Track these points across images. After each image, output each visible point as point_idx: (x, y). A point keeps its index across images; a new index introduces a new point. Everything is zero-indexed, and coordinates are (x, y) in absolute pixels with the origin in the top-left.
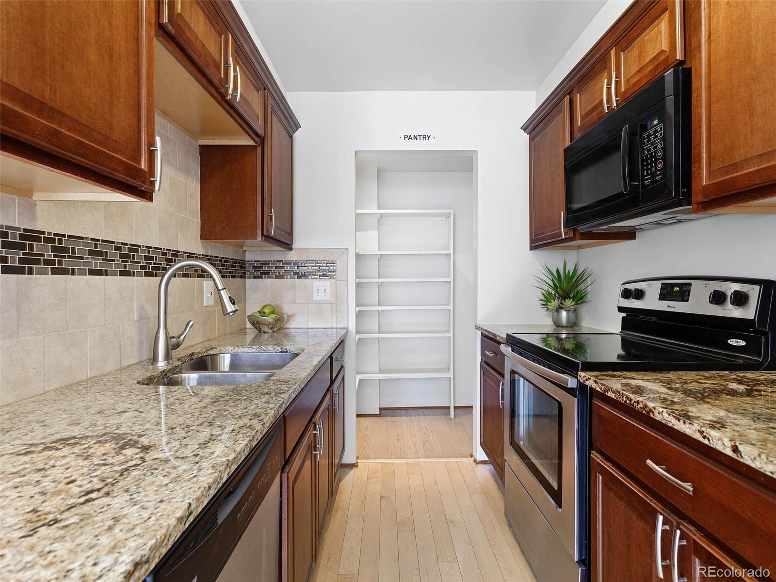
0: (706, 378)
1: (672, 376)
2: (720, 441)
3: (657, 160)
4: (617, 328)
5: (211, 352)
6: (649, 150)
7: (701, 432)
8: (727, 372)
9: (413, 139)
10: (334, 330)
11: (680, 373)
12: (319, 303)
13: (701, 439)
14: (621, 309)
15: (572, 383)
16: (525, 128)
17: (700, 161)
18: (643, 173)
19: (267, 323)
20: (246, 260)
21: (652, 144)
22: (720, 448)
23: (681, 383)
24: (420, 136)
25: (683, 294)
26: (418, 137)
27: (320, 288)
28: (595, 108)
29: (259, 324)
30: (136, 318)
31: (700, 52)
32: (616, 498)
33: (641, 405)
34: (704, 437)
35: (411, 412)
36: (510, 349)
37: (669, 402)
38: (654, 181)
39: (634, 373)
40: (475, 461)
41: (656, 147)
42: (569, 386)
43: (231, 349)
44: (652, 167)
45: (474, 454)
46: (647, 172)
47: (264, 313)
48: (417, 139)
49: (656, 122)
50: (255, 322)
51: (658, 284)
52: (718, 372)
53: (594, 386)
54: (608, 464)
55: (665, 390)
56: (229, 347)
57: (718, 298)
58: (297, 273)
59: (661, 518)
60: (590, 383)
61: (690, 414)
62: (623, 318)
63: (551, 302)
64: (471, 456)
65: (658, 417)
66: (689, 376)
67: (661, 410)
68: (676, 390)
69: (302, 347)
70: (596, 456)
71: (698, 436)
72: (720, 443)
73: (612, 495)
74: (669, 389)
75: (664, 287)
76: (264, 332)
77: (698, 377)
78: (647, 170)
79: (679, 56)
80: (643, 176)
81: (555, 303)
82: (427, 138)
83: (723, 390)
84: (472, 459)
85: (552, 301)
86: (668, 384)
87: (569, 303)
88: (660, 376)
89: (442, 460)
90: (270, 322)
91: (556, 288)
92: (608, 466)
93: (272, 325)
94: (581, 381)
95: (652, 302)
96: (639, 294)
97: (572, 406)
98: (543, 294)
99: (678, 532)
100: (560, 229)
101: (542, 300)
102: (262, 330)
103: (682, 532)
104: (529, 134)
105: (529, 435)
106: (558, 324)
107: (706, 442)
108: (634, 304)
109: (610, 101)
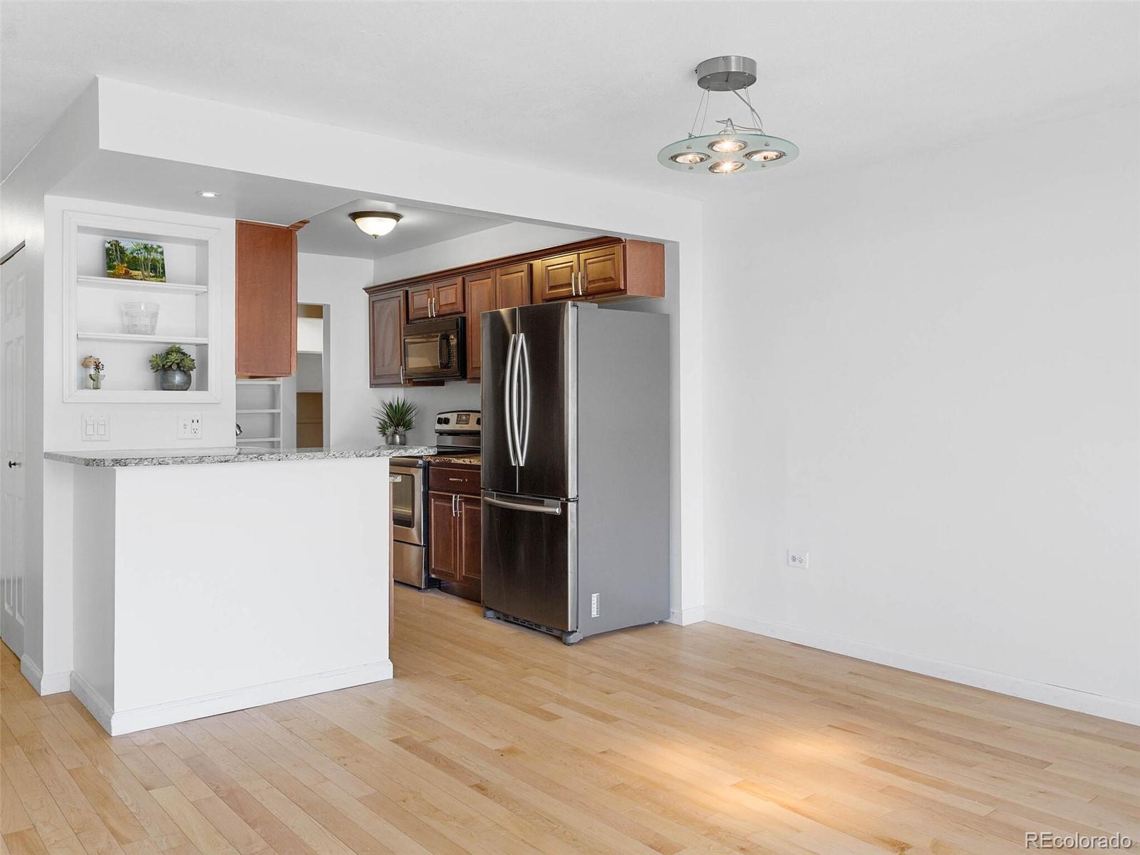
14: (437, 432)
25: (466, 420)
28: (423, 310)
51: (456, 414)
59: (454, 496)
75: (458, 416)
79: (461, 310)
81: (390, 430)
85: (389, 428)
87: (401, 429)
91: (389, 417)
92: (435, 492)
95: (453, 426)
96: (446, 421)
98: (380, 423)
100: (400, 377)
101: (379, 428)
103: (459, 496)
108: (444, 427)
109: (432, 312)
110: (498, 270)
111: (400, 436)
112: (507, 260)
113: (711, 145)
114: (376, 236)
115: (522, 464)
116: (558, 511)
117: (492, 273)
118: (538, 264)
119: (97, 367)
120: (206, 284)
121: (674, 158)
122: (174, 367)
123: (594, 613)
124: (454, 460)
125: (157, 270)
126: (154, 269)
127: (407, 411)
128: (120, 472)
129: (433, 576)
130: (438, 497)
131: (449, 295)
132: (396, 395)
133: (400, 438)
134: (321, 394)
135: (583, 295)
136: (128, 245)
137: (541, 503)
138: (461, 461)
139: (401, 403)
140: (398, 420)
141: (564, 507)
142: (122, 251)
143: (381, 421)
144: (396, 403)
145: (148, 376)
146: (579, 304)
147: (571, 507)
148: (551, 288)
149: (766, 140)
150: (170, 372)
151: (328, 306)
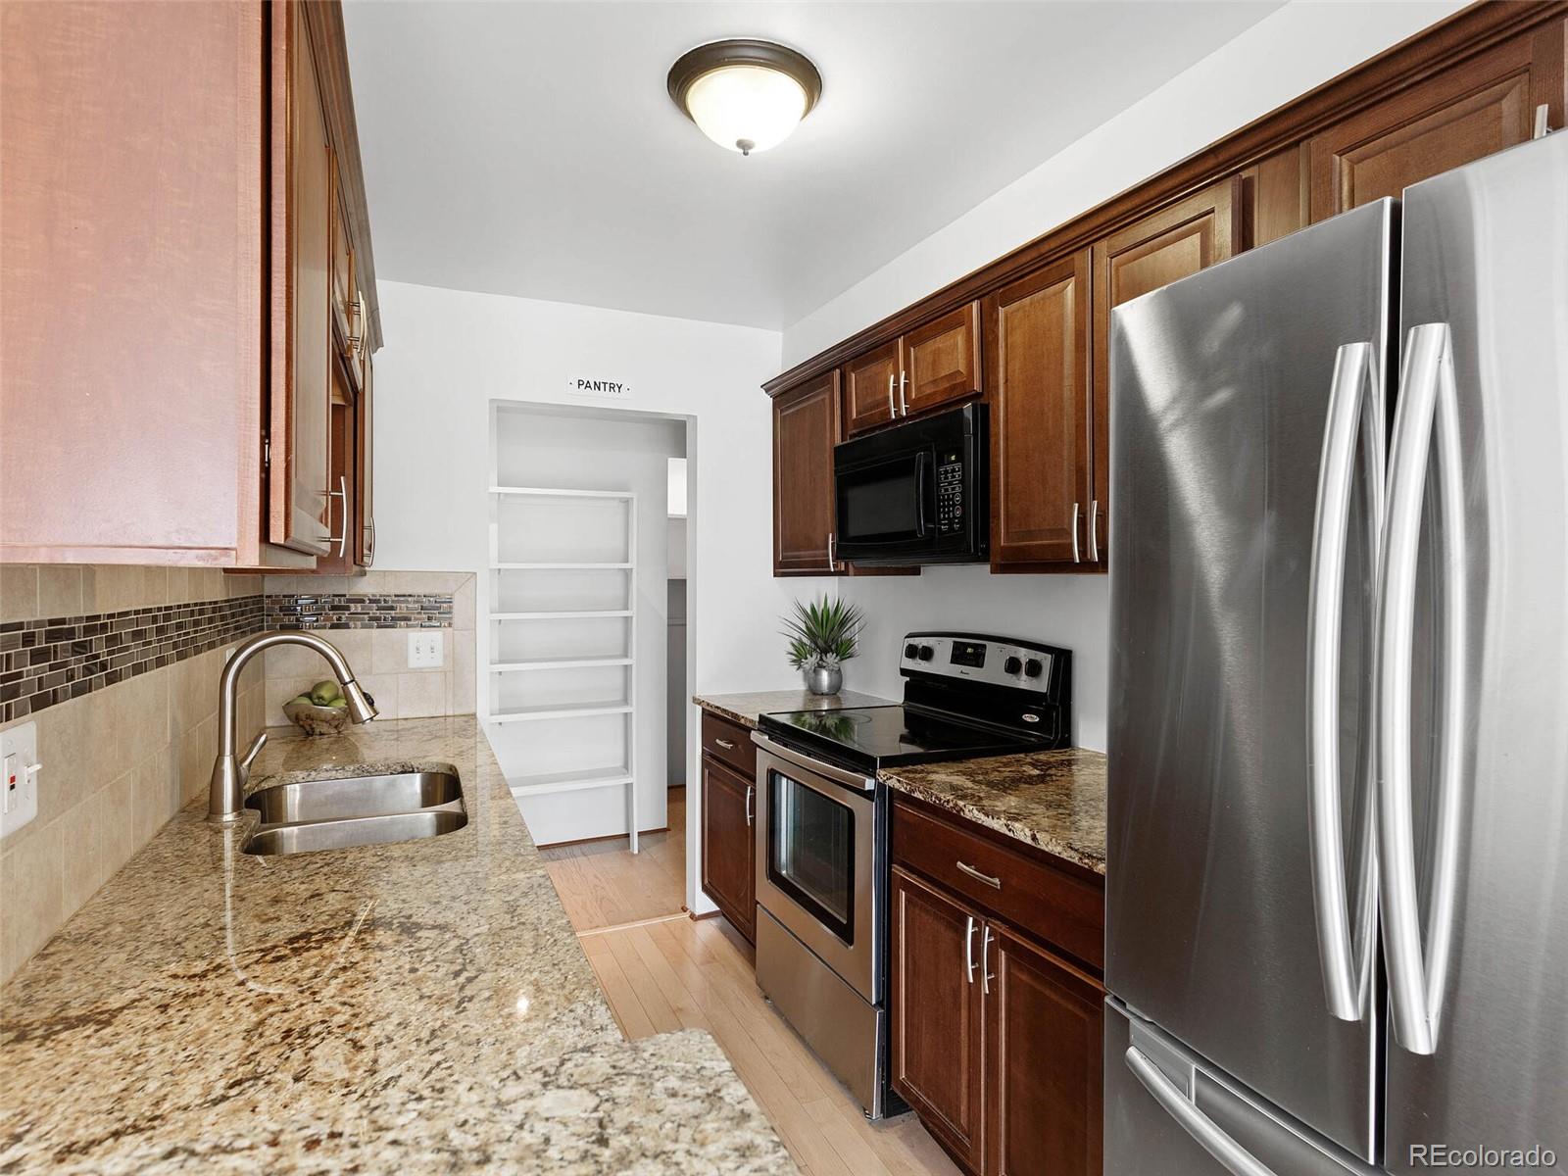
0: (1005, 765)
1: (972, 766)
2: (1021, 833)
3: (954, 505)
4: (897, 696)
5: (265, 785)
6: (946, 490)
7: (1007, 826)
8: (1022, 755)
9: (592, 386)
10: (450, 720)
11: (980, 760)
12: (420, 671)
13: (1007, 833)
14: (904, 672)
15: (870, 784)
16: (767, 387)
17: (998, 517)
18: (939, 516)
19: (329, 718)
20: (265, 594)
21: (950, 483)
22: (1022, 839)
23: (982, 774)
24: (605, 383)
25: (977, 659)
26: (602, 386)
27: (422, 645)
28: (878, 405)
29: (312, 720)
30: (169, 739)
31: (998, 393)
32: (923, 914)
33: (951, 804)
34: (1010, 830)
35: (558, 851)
36: (767, 737)
37: (977, 798)
38: (951, 529)
39: (935, 765)
40: (692, 916)
41: (953, 489)
42: (867, 788)
43: (301, 776)
44: (949, 511)
45: (689, 905)
46: (944, 516)
47: (321, 698)
48: (599, 389)
49: (953, 458)
50: (303, 716)
51: (949, 642)
52: (1014, 756)
53: (897, 785)
54: (913, 876)
55: (970, 784)
56: (298, 772)
57: (1013, 666)
58: (377, 619)
59: (971, 920)
60: (893, 783)
61: (996, 809)
62: (907, 683)
63: (806, 658)
64: (684, 910)
65: (968, 816)
66: (989, 763)
67: (971, 808)
68: (979, 782)
69: (451, 763)
70: (899, 871)
71: (1004, 830)
72: (1022, 833)
73: (917, 911)
74: (974, 781)
75: (956, 646)
76: (321, 734)
77: (997, 765)
78: (945, 513)
79: (977, 387)
80: (940, 520)
81: (812, 660)
82: (616, 388)
83: (1021, 778)
84: (687, 915)
85: (808, 656)
86: (970, 775)
87: (831, 658)
88: (961, 766)
89: (639, 924)
90: (335, 716)
91: (810, 634)
92: (912, 879)
93: (339, 719)
94: (881, 781)
95: (942, 665)
96: (927, 654)
97: (866, 814)
98: (793, 645)
99: (987, 929)
100: (828, 556)
101: (791, 654)
102: (317, 731)
103: (990, 928)
104: (775, 397)
105: (795, 860)
106: (814, 691)
107: (1011, 834)
108: (920, 665)
109: (897, 409)
110: (1102, 247)
111: (831, 672)
112: (1136, 201)
117: (1077, 261)
127: (843, 624)
132: (823, 591)
133: (830, 675)
134: (685, 581)
139: (831, 605)
140: (826, 642)
143: (794, 641)
144: (822, 606)
151: (695, 417)
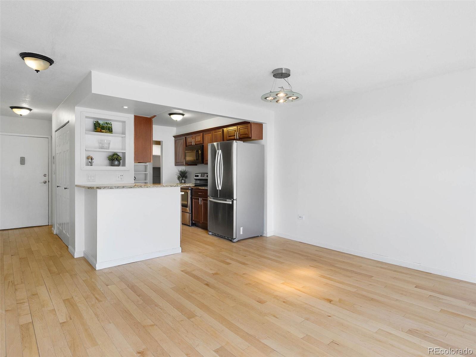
14: (195, 179)
51: (200, 174)
79: (202, 143)
81: (181, 179)
96: (198, 176)
108: (197, 178)
109: (193, 144)
111: (184, 180)
112: (216, 128)
113: (277, 95)
114: (177, 121)
115: (220, 189)
116: (231, 203)
117: (212, 132)
118: (225, 129)
119: (92, 159)
120: (125, 134)
121: (266, 98)
122: (115, 159)
123: (241, 233)
124: (200, 188)
125: (110, 130)
126: (109, 129)
127: (186, 173)
128: (98, 191)
129: (193, 222)
130: (195, 199)
131: (199, 138)
132: (183, 168)
134: (160, 168)
135: (239, 139)
136: (101, 122)
137: (226, 201)
138: (202, 188)
139: (184, 171)
140: (183, 176)
141: (233, 202)
142: (99, 124)
143: (178, 176)
145: (107, 162)
146: (237, 141)
147: (235, 202)
148: (229, 137)
149: (293, 93)
150: (114, 161)
151: (162, 141)
